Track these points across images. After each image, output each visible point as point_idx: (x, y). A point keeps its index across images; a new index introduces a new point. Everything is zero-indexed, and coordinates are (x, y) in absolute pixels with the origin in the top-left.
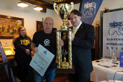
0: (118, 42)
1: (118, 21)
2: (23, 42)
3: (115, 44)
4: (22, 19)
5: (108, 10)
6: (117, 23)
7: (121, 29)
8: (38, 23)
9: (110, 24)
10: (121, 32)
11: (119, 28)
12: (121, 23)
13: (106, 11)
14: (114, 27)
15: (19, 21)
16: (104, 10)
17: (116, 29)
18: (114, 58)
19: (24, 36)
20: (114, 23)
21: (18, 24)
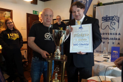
0: (110, 36)
1: (110, 15)
2: (10, 37)
3: (107, 38)
4: (10, 11)
5: (101, 3)
6: (109, 17)
7: (113, 23)
8: (28, 15)
9: (102, 18)
10: (113, 26)
11: (111, 23)
12: (113, 17)
13: (99, 5)
14: (107, 21)
15: (6, 12)
16: (96, 3)
17: (108, 23)
18: (105, 53)
19: (12, 29)
20: (107, 17)
21: (6, 16)
